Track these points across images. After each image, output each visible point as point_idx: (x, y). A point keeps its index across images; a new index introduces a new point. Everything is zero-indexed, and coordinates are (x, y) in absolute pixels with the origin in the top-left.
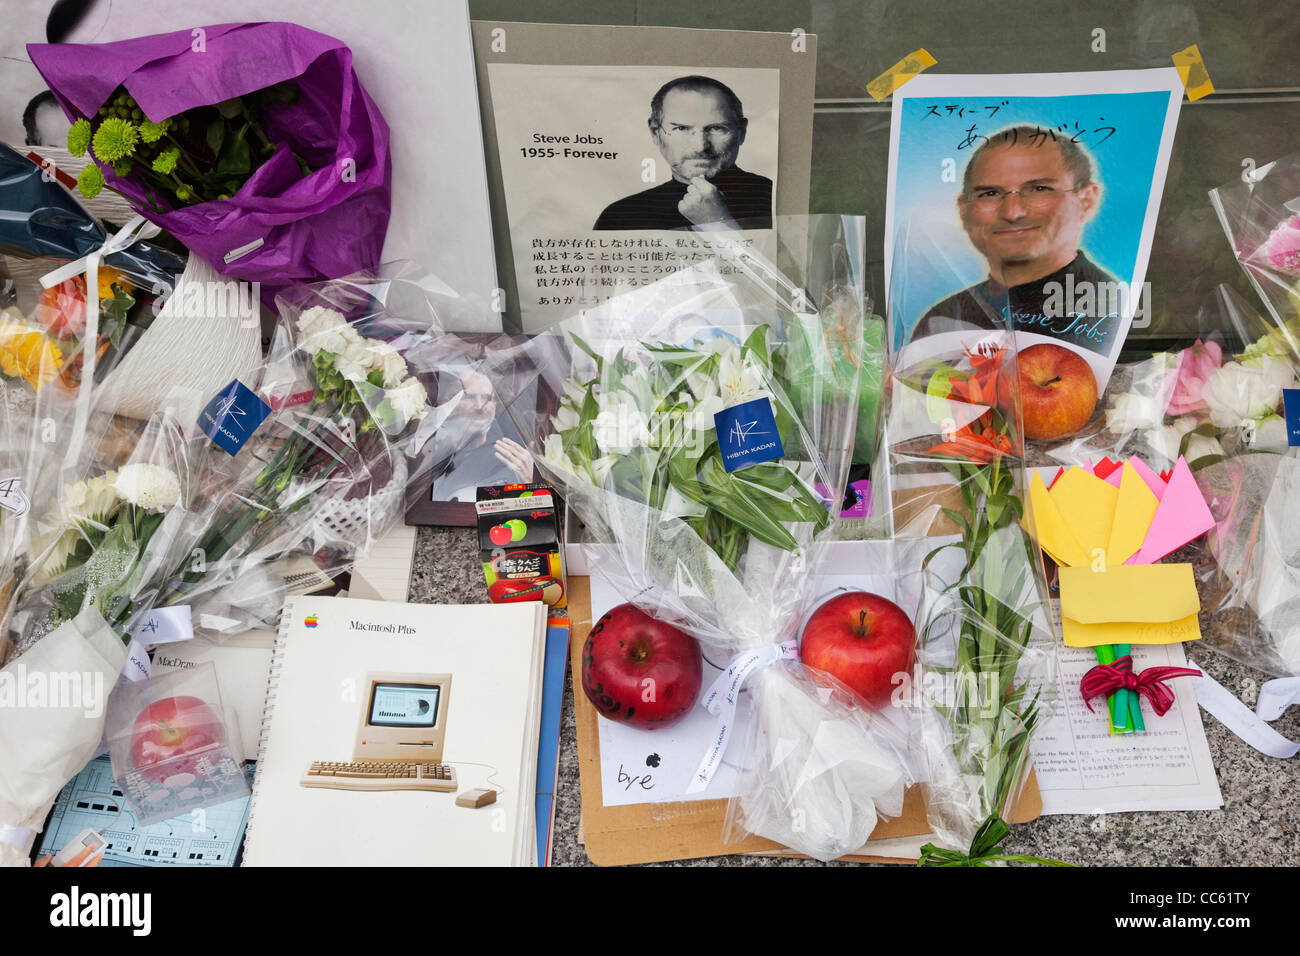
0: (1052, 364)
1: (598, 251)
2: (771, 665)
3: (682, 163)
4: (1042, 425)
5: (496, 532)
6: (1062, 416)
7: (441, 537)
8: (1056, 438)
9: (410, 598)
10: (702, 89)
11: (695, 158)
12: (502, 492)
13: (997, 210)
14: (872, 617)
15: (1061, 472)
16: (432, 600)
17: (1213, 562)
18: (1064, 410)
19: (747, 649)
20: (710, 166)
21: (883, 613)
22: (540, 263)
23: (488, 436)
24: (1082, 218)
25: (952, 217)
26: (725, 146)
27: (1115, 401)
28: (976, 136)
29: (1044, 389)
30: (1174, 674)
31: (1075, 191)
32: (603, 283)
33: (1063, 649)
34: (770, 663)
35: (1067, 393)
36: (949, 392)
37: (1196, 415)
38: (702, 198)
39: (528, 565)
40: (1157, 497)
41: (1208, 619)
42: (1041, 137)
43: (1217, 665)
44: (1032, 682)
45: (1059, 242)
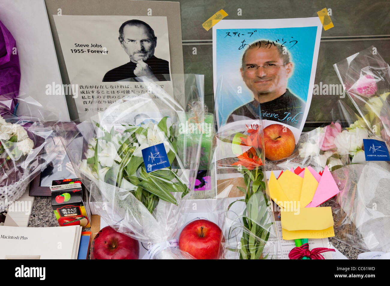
0: (278, 131)
1: (105, 90)
2: (165, 249)
3: (134, 55)
4: (274, 155)
5: (58, 198)
6: (282, 151)
7: (44, 201)
8: (280, 160)
9: (29, 225)
10: (137, 25)
11: (138, 53)
12: (62, 182)
13: (255, 73)
14: (205, 228)
15: (282, 172)
16: (38, 226)
17: (339, 206)
18: (282, 149)
19: (155, 243)
20: (144, 56)
21: (210, 227)
22: (83, 95)
23: (63, 161)
24: (287, 76)
25: (239, 76)
26: (149, 48)
27: (302, 145)
28: (245, 44)
29: (275, 141)
30: (325, 250)
31: (284, 66)
32: (109, 103)
33: (282, 241)
34: (164, 249)
35: (283, 142)
36: (241, 143)
37: (332, 150)
38: (143, 68)
39: (72, 211)
40: (317, 181)
41: (337, 229)
42: (270, 45)
43: (342, 246)
44: (270, 254)
45: (279, 85)
